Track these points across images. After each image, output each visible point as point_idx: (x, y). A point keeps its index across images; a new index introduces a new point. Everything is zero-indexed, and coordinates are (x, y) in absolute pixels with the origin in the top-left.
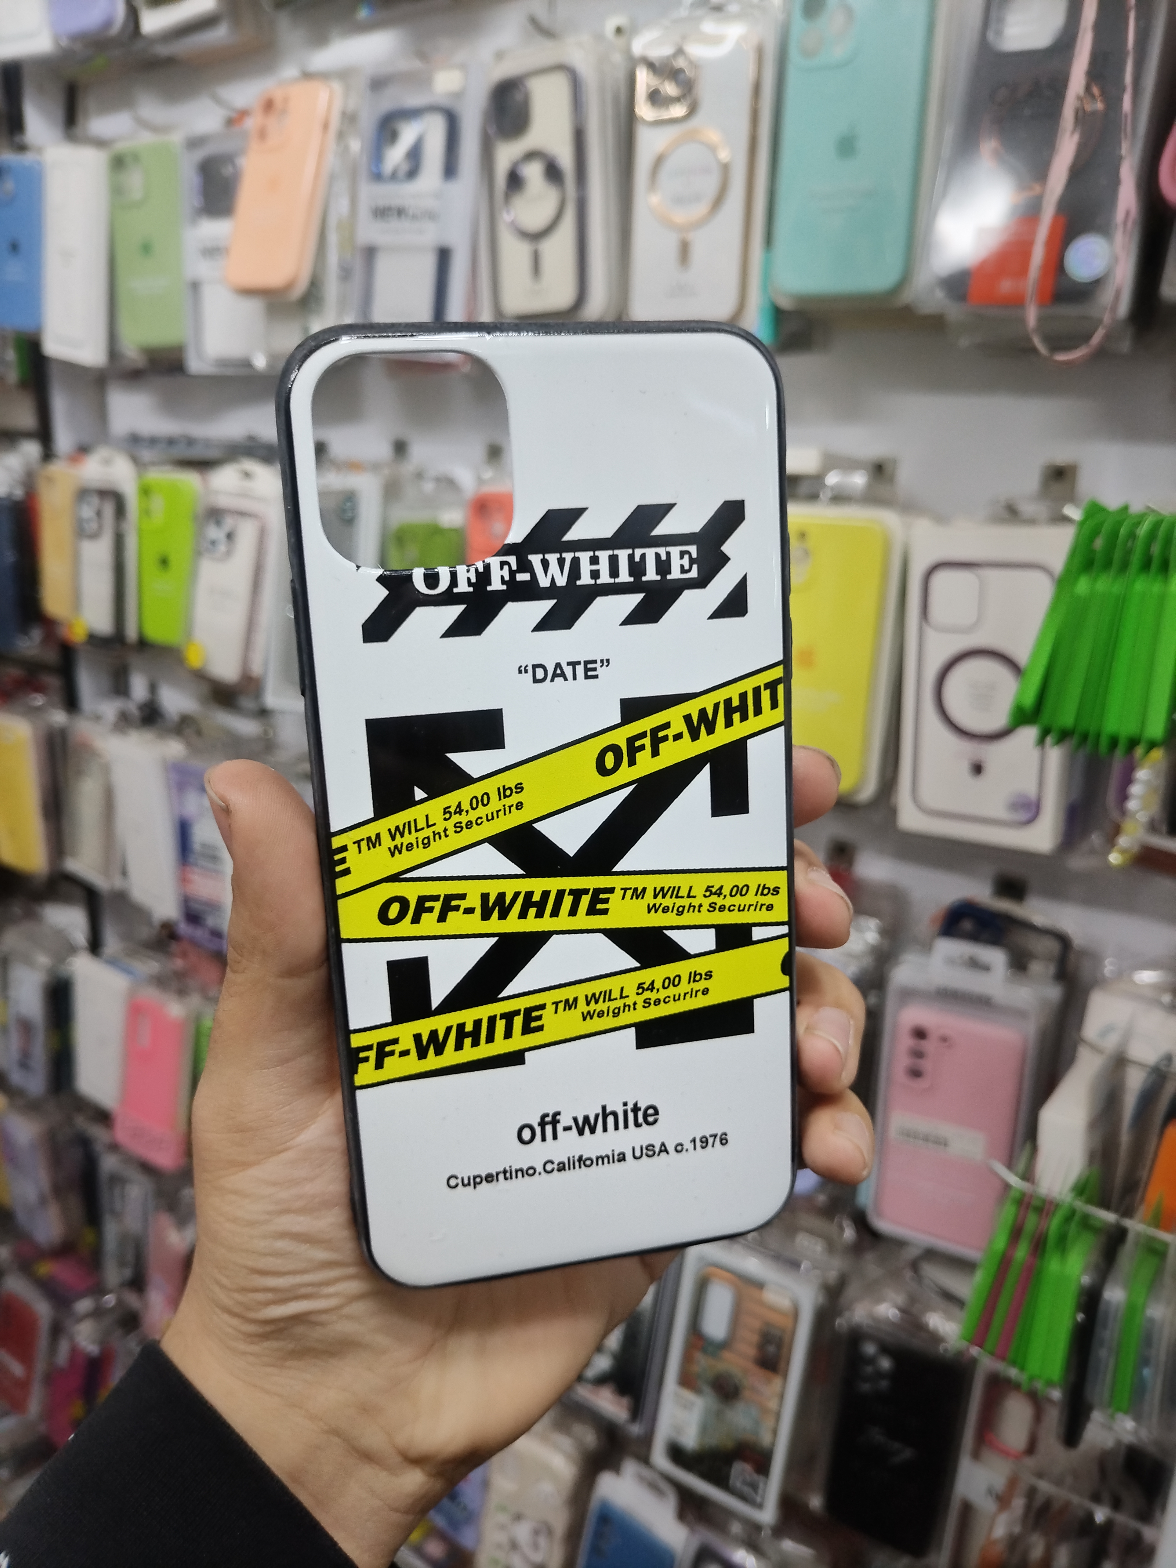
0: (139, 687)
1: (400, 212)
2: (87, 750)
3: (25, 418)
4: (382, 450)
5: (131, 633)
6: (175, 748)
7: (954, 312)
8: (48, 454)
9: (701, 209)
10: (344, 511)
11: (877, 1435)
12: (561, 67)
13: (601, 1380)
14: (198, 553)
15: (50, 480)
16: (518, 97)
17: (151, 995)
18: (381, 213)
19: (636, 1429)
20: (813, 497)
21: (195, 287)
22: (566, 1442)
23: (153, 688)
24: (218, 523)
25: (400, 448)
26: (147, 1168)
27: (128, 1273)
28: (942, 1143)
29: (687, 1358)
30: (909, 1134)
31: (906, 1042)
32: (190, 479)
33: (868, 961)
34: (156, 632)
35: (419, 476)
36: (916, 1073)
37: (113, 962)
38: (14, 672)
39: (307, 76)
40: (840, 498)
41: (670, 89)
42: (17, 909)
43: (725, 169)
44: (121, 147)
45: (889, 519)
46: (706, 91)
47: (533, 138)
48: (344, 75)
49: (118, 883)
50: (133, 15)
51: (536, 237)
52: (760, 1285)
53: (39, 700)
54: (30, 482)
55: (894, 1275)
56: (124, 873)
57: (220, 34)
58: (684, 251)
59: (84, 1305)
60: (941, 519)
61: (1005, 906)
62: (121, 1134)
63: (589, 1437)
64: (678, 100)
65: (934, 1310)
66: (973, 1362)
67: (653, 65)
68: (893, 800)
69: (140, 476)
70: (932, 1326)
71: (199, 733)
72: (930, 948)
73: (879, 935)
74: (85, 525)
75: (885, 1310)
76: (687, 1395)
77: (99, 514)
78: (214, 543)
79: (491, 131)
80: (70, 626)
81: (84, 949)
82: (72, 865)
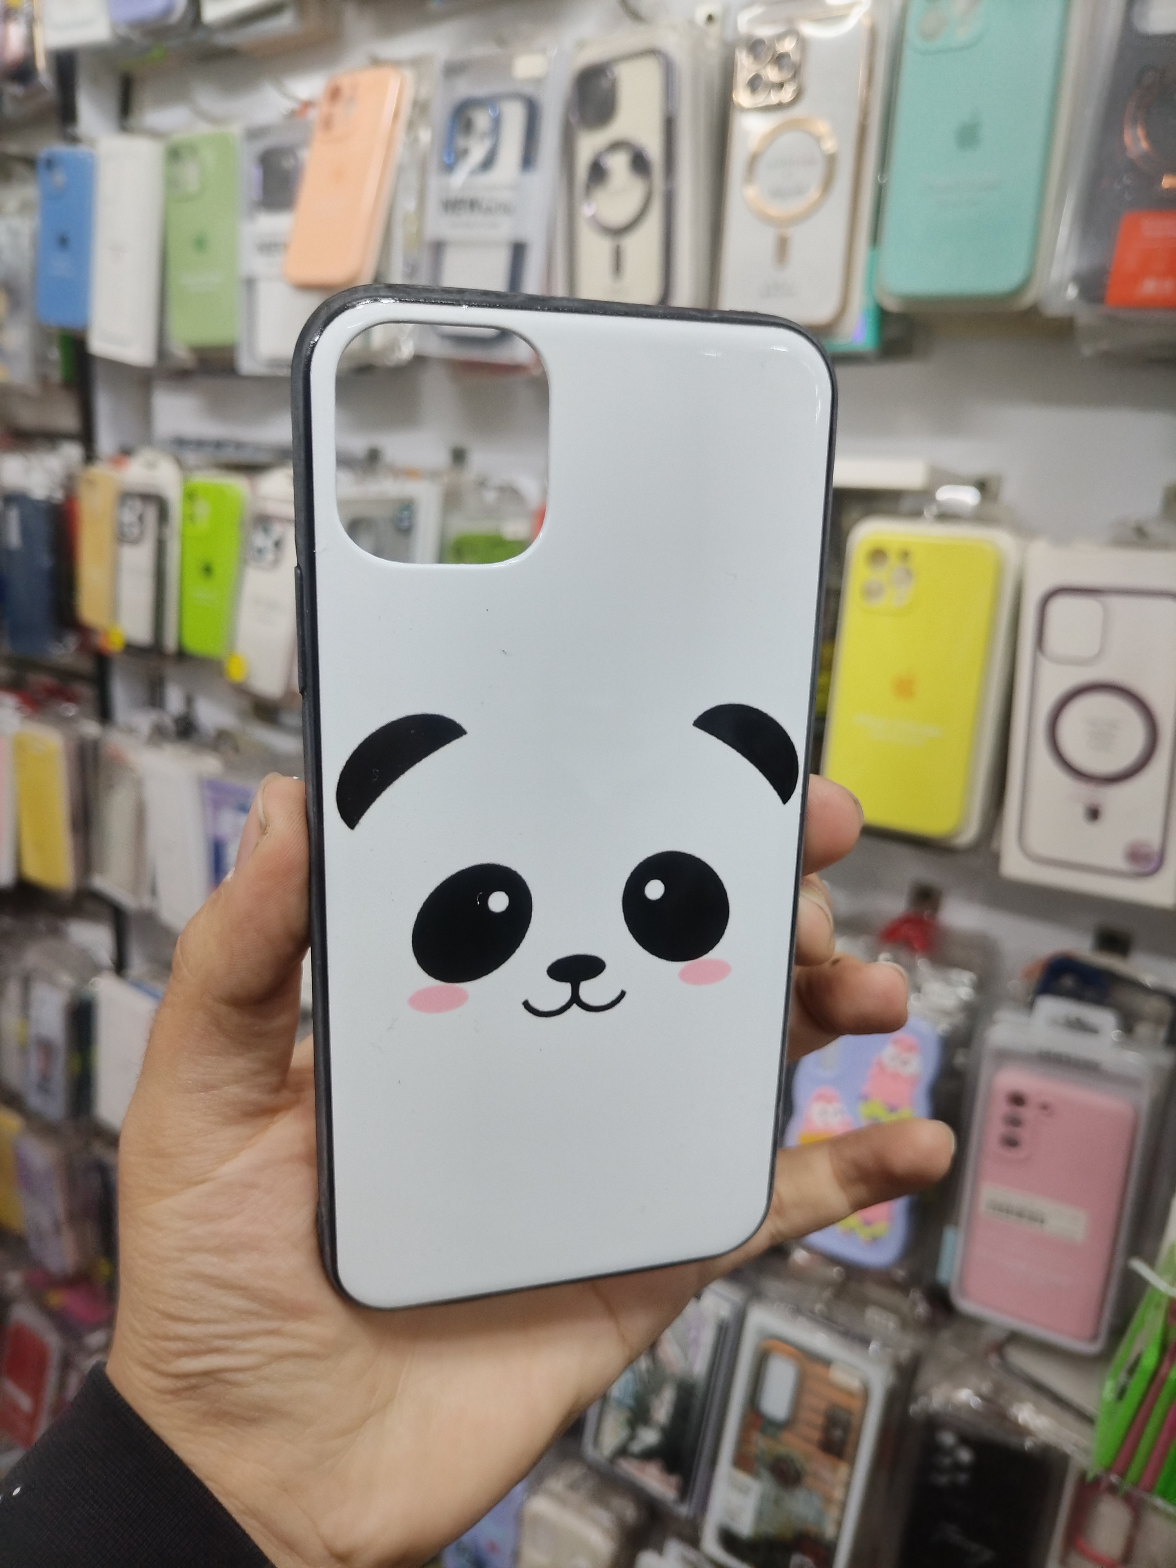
0: (174, 700)
1: (473, 205)
2: (118, 763)
3: (67, 419)
4: (440, 458)
5: (170, 643)
6: (211, 764)
7: (1085, 316)
8: (90, 456)
9: (802, 204)
10: (401, 520)
11: (953, 1534)
12: (652, 52)
13: (648, 1455)
14: (243, 562)
15: (91, 483)
16: (605, 84)
18: (452, 205)
19: (684, 1510)
20: (916, 514)
21: (250, 283)
22: (605, 1517)
23: (189, 701)
24: (266, 530)
25: (459, 456)
28: (1037, 1219)
29: (743, 1439)
30: (1000, 1208)
31: (1001, 1108)
32: (237, 484)
33: (959, 1019)
34: (196, 642)
35: (482, 484)
36: (1011, 1142)
37: (138, 985)
38: (47, 680)
39: (376, 62)
40: (947, 516)
41: (772, 74)
42: (41, 925)
43: (831, 160)
44: (178, 137)
45: (1000, 539)
46: (812, 76)
47: (619, 128)
48: (416, 63)
49: (146, 902)
50: (196, 2)
51: (619, 232)
52: (827, 1362)
53: (71, 710)
54: (70, 485)
55: (979, 1359)
56: (154, 892)
57: (287, 22)
58: (782, 247)
59: (96, 1340)
60: (1060, 540)
61: (1108, 961)
63: (630, 1512)
64: (782, 84)
65: (1021, 1401)
66: (1064, 1459)
67: (755, 46)
68: (994, 845)
69: (185, 480)
70: (1021, 1420)
71: (236, 749)
72: (1030, 1006)
73: (974, 989)
74: (126, 529)
75: (965, 1396)
76: (743, 1478)
77: (141, 518)
78: (261, 551)
79: (573, 120)
80: (106, 634)
81: (108, 969)
82: (100, 882)
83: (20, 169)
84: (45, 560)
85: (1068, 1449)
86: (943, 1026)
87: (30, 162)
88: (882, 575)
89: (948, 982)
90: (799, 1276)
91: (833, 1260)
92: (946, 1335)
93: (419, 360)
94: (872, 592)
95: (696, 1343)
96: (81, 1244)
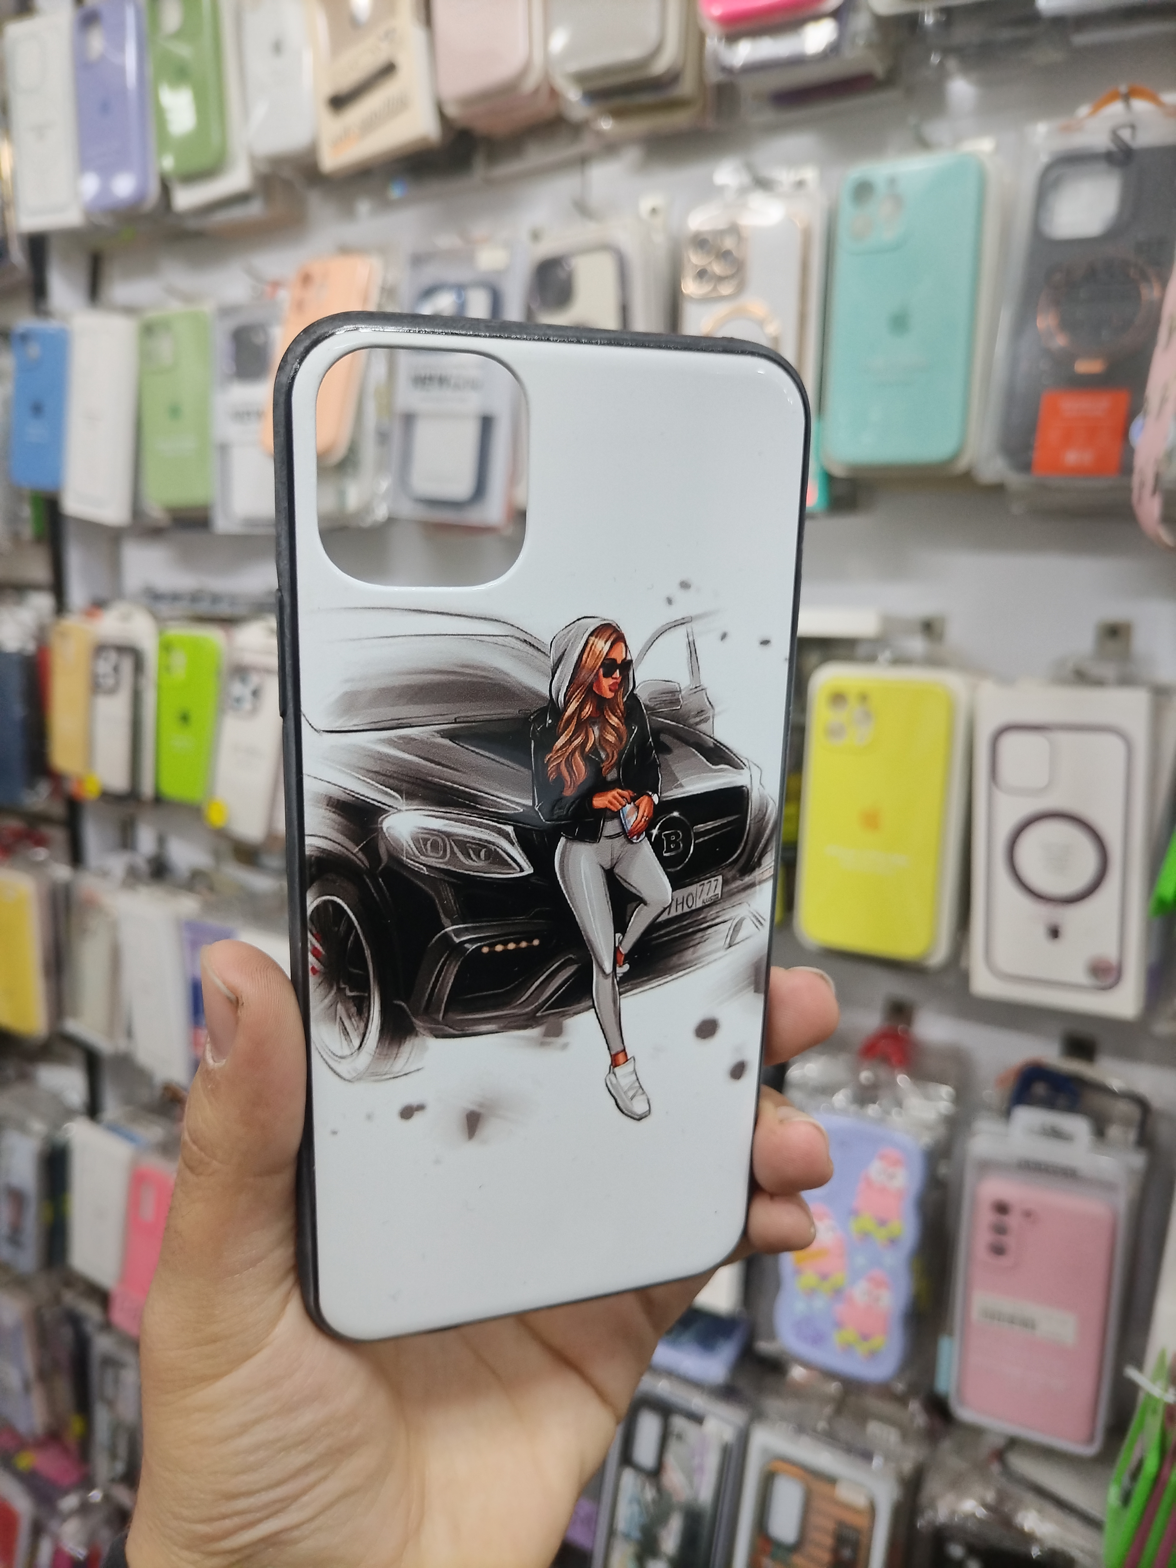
0: (146, 841)
1: (442, 381)
2: (91, 905)
3: (39, 571)
5: (147, 789)
6: (189, 905)
7: (1015, 480)
8: (61, 607)
12: (605, 247)
14: (221, 710)
15: (64, 635)
16: (561, 274)
17: (156, 1163)
18: (422, 381)
20: (871, 659)
21: (224, 449)
23: (161, 841)
24: (244, 680)
27: (120, 1467)
28: (1028, 1324)
29: (754, 1564)
30: (992, 1316)
31: (986, 1217)
32: (213, 636)
33: (941, 1131)
34: (173, 788)
36: (998, 1250)
37: (114, 1129)
38: (14, 824)
39: (345, 250)
40: (900, 661)
41: (717, 268)
42: (11, 1071)
44: (152, 315)
45: (952, 680)
46: (755, 272)
47: (579, 311)
48: (383, 248)
49: (122, 1044)
50: (166, 190)
52: (831, 1480)
53: (41, 854)
54: (42, 637)
55: (980, 1469)
56: (129, 1034)
57: (254, 209)
59: (70, 1502)
60: (1006, 680)
61: (1076, 1067)
62: (118, 1314)
64: (727, 278)
65: (1026, 1507)
67: (701, 242)
68: (963, 964)
69: (161, 632)
70: (1027, 1528)
71: (211, 889)
72: (1008, 1116)
73: (953, 1101)
74: (101, 680)
75: (970, 1506)
77: (116, 669)
78: (238, 700)
79: (534, 307)
80: (80, 782)
81: (82, 1114)
82: (73, 1026)
84: (18, 711)
85: (1076, 1554)
86: (927, 1139)
87: (4, 335)
88: (843, 716)
89: (927, 1097)
90: (799, 1392)
91: (830, 1375)
92: (946, 1445)
93: (391, 521)
94: (835, 732)
95: (701, 1469)
96: (51, 1401)
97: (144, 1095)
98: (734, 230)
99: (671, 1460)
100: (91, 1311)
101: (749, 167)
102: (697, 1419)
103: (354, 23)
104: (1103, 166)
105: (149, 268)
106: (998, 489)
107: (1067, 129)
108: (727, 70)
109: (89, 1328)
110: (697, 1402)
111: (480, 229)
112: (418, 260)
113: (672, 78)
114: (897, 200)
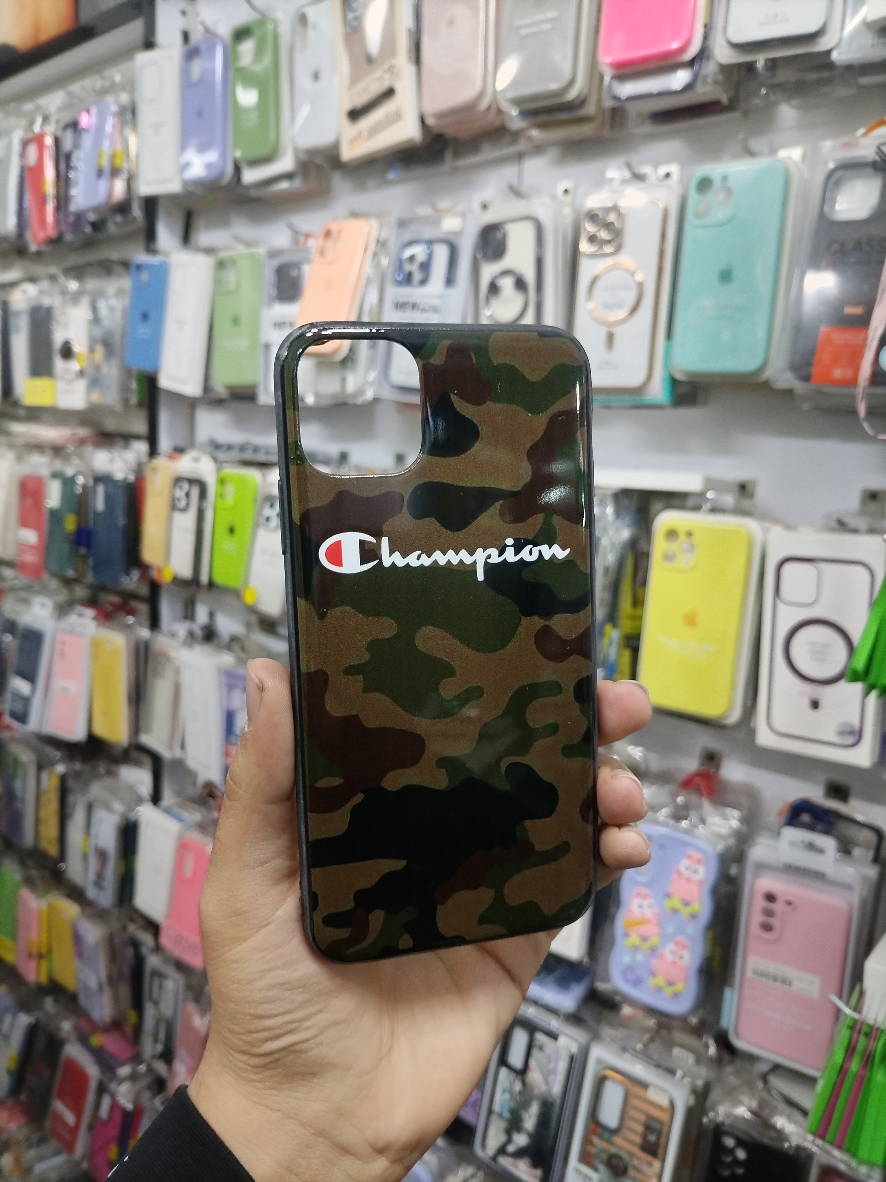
0: (202, 614)
1: (414, 306)
2: (164, 656)
3: (140, 427)
5: (204, 578)
6: (227, 659)
7: (799, 387)
8: (153, 452)
9: (622, 313)
12: (530, 218)
13: (520, 1154)
14: (256, 526)
15: (154, 470)
16: (499, 235)
17: (195, 837)
18: (401, 306)
20: (697, 508)
21: (268, 347)
23: (212, 615)
24: (272, 505)
26: (181, 966)
27: (160, 1048)
28: (786, 982)
29: (586, 1141)
30: (763, 974)
31: (760, 903)
32: (253, 475)
33: (732, 842)
34: (219, 578)
36: (767, 927)
37: (168, 811)
38: (114, 599)
39: (354, 215)
40: (715, 510)
41: (604, 235)
42: (102, 769)
43: (640, 286)
44: (223, 255)
45: (752, 525)
46: (629, 238)
47: (508, 261)
48: (380, 215)
49: (178, 753)
50: (237, 170)
52: (645, 1086)
53: (131, 620)
54: (140, 471)
55: (750, 1085)
56: (183, 747)
57: (296, 184)
58: (610, 338)
59: (124, 1071)
60: (789, 527)
61: (833, 804)
62: (165, 940)
64: (609, 242)
65: (779, 1113)
66: (810, 1156)
67: (592, 217)
68: (752, 724)
69: (219, 470)
70: (779, 1127)
71: (243, 649)
72: (778, 834)
73: (740, 822)
74: (177, 503)
75: (742, 1111)
76: (586, 1170)
77: (188, 495)
78: (268, 519)
79: (479, 257)
80: (160, 571)
81: (148, 801)
82: (146, 739)
83: (119, 268)
84: (121, 521)
86: (720, 847)
87: (126, 265)
88: (674, 547)
89: (725, 817)
90: (627, 1024)
91: (649, 1011)
92: (729, 1069)
93: (376, 400)
94: (668, 557)
95: (554, 1072)
96: (116, 999)
97: (191, 791)
98: (615, 208)
99: (532, 1063)
100: (146, 939)
101: (629, 166)
102: (553, 1036)
103: (370, 60)
104: (870, 171)
105: (224, 222)
106: (789, 393)
107: (846, 145)
108: (616, 98)
109: (144, 950)
110: (554, 1024)
111: (444, 204)
112: (402, 224)
113: (580, 102)
114: (729, 191)
